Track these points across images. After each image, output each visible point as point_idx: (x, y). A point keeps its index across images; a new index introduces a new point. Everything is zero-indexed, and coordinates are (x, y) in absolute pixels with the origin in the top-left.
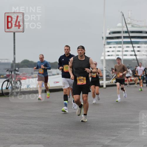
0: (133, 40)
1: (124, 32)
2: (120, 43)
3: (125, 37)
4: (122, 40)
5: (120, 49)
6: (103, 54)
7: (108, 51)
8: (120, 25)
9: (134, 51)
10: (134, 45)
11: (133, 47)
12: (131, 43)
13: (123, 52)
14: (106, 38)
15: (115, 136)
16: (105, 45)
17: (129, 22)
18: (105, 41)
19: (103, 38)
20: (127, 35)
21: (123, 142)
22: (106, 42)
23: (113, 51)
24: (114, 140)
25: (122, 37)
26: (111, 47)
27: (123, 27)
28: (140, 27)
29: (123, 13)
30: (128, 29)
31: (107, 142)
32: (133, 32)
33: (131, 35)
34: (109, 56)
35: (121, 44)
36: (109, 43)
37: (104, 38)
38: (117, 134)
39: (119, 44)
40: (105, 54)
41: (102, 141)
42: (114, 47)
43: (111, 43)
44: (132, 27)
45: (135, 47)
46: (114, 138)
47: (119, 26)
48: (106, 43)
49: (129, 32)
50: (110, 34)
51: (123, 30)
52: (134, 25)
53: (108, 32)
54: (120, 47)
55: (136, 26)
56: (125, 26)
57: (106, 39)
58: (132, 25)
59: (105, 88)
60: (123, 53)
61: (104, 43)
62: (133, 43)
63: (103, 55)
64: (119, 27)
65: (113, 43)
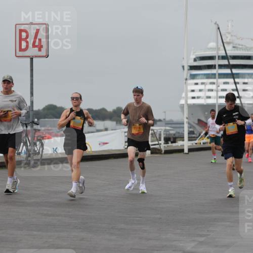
0: (235, 71)
1: (220, 58)
2: (213, 76)
3: (221, 66)
4: (217, 71)
5: (214, 87)
6: (184, 95)
7: (193, 91)
8: (212, 45)
9: (237, 90)
10: (237, 80)
11: (235, 83)
12: (233, 76)
13: (217, 91)
14: (189, 67)
15: (204, 236)
16: (186, 79)
17: (228, 40)
18: (186, 73)
19: (183, 67)
20: (225, 62)
21: (216, 246)
22: (189, 75)
23: (200, 90)
24: (201, 243)
25: (217, 67)
26: (197, 84)
27: (218, 49)
28: (247, 49)
29: (218, 25)
30: (227, 52)
31: (189, 246)
32: (235, 58)
33: (233, 62)
34: (193, 98)
35: (215, 78)
36: (193, 77)
37: (186, 68)
38: (208, 233)
39: (211, 78)
40: (186, 95)
41: (181, 245)
42: (202, 83)
43: (198, 77)
44: (234, 49)
45: (238, 83)
46: (202, 239)
47: (212, 47)
48: (188, 77)
49: (229, 57)
50: (195, 60)
51: (218, 53)
52: (237, 46)
53: (193, 57)
54: (214, 83)
55: (241, 47)
56: (222, 48)
57: (188, 70)
58: (235, 46)
59: (186, 153)
60: (217, 94)
61: (185, 77)
62: (235, 76)
63: (184, 97)
64: (211, 49)
65: (200, 76)
